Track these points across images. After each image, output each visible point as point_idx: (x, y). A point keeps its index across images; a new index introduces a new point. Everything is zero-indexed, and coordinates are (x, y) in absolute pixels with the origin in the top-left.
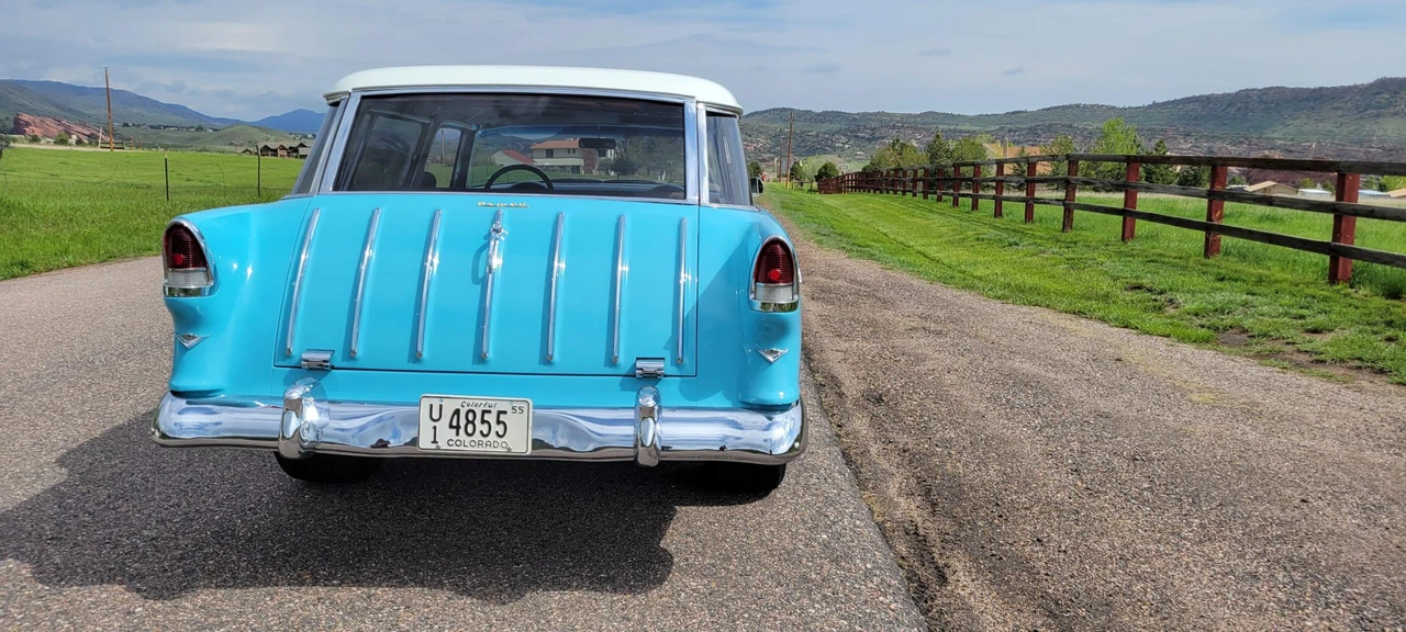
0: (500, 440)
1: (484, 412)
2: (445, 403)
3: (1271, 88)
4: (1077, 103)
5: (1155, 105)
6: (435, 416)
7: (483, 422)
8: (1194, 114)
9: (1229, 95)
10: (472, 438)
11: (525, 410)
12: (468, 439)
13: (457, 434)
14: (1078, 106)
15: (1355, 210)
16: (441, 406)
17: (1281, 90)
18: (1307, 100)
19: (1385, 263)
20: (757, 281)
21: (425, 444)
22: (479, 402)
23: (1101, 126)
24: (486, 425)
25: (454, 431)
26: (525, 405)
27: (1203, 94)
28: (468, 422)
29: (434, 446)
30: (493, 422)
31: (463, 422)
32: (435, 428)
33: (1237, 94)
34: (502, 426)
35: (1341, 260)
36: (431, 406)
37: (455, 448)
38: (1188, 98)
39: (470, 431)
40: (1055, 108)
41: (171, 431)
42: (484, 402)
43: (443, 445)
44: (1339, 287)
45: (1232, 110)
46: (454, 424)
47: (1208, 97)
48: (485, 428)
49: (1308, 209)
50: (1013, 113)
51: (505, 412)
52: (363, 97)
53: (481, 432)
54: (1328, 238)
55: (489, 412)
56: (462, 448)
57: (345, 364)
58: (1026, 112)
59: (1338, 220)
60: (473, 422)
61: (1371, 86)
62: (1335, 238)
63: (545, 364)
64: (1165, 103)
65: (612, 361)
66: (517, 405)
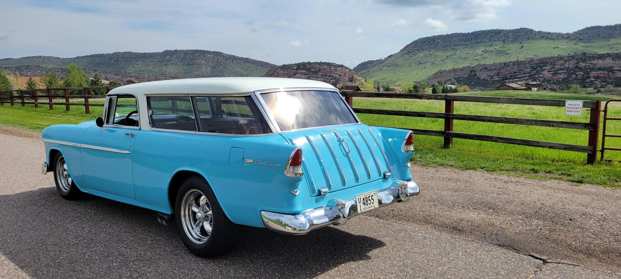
3: (126, 52)
4: (40, 55)
5: (78, 58)
8: (96, 62)
9: (110, 54)
14: (41, 57)
17: (130, 53)
18: (140, 57)
23: (54, 66)
27: (99, 53)
29: (360, 211)
33: (113, 54)
38: (93, 55)
45: (112, 61)
47: (101, 55)
50: (6, 59)
58: (13, 59)
61: (163, 53)
64: (83, 57)
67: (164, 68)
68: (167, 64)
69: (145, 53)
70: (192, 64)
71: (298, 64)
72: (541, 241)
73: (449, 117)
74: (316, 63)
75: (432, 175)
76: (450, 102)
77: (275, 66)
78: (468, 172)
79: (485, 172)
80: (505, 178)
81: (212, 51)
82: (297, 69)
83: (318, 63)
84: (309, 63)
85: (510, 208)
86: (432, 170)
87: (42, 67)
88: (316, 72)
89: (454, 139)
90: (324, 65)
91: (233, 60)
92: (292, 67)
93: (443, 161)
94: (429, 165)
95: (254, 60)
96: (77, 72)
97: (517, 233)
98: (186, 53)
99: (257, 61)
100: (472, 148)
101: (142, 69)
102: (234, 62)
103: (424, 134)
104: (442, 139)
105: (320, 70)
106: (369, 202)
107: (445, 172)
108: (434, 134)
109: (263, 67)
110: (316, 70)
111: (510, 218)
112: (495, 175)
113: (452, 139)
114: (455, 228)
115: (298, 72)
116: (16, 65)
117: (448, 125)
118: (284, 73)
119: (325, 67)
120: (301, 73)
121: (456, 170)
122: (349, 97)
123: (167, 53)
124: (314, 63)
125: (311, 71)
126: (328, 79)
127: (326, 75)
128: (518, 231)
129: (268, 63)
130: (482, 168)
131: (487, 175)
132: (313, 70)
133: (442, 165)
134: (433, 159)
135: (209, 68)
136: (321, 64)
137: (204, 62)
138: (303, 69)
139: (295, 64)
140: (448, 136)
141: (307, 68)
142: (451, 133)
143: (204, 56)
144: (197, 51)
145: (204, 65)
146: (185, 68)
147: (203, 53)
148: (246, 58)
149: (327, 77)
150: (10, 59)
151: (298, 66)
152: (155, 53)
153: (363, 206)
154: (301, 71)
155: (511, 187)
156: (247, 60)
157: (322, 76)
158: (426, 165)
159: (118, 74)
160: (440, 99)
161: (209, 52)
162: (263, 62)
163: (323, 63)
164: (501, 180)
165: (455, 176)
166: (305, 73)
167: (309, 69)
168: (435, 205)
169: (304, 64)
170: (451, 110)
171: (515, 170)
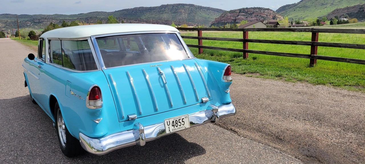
0: (183, 126)
1: (179, 120)
2: (170, 120)
4: (97, 11)
5: (116, 11)
6: (169, 124)
7: (179, 122)
9: (132, 9)
10: (178, 127)
11: (188, 117)
12: (177, 128)
13: (174, 127)
14: (97, 12)
15: (203, 38)
16: (169, 121)
17: (143, 7)
18: (148, 10)
19: (211, 49)
20: (224, 75)
21: (167, 132)
22: (177, 118)
24: (180, 123)
25: (173, 127)
26: (187, 116)
28: (176, 123)
29: (169, 132)
30: (181, 122)
31: (175, 125)
32: (169, 127)
33: (134, 8)
34: (183, 122)
35: (201, 48)
36: (167, 122)
37: (174, 131)
39: (177, 126)
40: (91, 12)
41: (101, 149)
42: (179, 117)
43: (171, 131)
44: (202, 54)
45: (133, 12)
46: (173, 125)
47: (128, 9)
48: (180, 124)
49: (192, 38)
50: (80, 14)
51: (183, 119)
52: (96, 38)
53: (179, 125)
54: (197, 44)
55: (180, 119)
56: (176, 130)
57: (139, 117)
58: (84, 14)
59: (199, 40)
60: (177, 123)
62: (199, 44)
63: (185, 104)
64: (118, 11)
65: (197, 100)
66: (186, 116)
67: (161, 16)
68: (163, 13)
69: (151, 7)
70: (177, 13)
71: (240, 9)
72: (346, 155)
73: (314, 44)
74: (251, 8)
75: (288, 89)
76: (316, 33)
77: (225, 11)
78: (318, 86)
79: (332, 87)
80: (345, 92)
81: (188, 4)
82: (239, 12)
83: (253, 8)
84: (247, 8)
85: (334, 120)
86: (290, 84)
87: (98, 18)
88: (251, 14)
89: (318, 61)
90: (257, 9)
91: (200, 9)
92: (236, 12)
93: (303, 78)
94: (291, 81)
95: (213, 8)
96: (113, 20)
97: (328, 145)
98: (173, 6)
99: (215, 9)
100: (331, 67)
101: (149, 16)
102: (201, 10)
103: (296, 57)
104: (309, 60)
105: (254, 12)
106: (179, 124)
107: (300, 87)
108: (302, 57)
109: (218, 12)
110: (252, 13)
111: (329, 130)
112: (338, 90)
113: (316, 61)
114: (277, 138)
115: (240, 14)
116: (85, 17)
117: (314, 50)
118: (231, 16)
119: (257, 10)
120: (241, 15)
121: (309, 85)
122: (245, 32)
123: (163, 6)
124: (250, 8)
125: (248, 13)
126: (259, 18)
127: (257, 16)
128: (329, 143)
129: (221, 10)
130: (330, 83)
131: (332, 89)
132: (249, 13)
133: (300, 80)
134: (295, 76)
135: (186, 14)
136: (255, 8)
137: (183, 11)
138: (243, 12)
139: (238, 10)
140: (313, 58)
141: (245, 12)
142: (315, 56)
143: (184, 7)
144: (179, 4)
145: (184, 12)
146: (173, 15)
147: (183, 5)
148: (208, 7)
149: (258, 17)
150: (82, 14)
151: (240, 10)
152: (156, 7)
153: (172, 128)
154: (242, 14)
155: (346, 100)
156: (208, 9)
157: (255, 16)
158: (289, 80)
159: (137, 20)
160: (308, 32)
161: (186, 5)
162: (218, 9)
163: (256, 8)
164: (341, 94)
165: (305, 89)
166: (244, 15)
167: (247, 12)
168: (274, 115)
169: (244, 9)
170: (316, 39)
171: (357, 85)
